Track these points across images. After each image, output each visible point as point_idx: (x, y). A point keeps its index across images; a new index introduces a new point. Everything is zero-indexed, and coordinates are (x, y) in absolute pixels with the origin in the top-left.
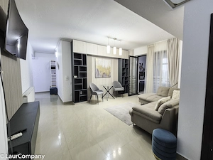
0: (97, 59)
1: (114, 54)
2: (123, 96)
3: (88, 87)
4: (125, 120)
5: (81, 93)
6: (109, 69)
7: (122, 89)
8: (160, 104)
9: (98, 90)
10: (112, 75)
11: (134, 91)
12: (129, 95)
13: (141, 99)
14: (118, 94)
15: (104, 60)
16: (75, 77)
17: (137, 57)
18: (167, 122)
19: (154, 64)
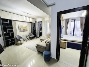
0: (19, 22)
1: (28, 21)
2: (34, 39)
3: (15, 37)
4: (34, 50)
5: (11, 41)
6: (26, 27)
7: (33, 36)
8: (46, 41)
9: (21, 38)
10: (28, 30)
11: (38, 36)
12: (36, 38)
13: (41, 39)
14: (32, 38)
15: (23, 23)
16: (5, 33)
17: (39, 22)
18: (48, 48)
19: (45, 25)
